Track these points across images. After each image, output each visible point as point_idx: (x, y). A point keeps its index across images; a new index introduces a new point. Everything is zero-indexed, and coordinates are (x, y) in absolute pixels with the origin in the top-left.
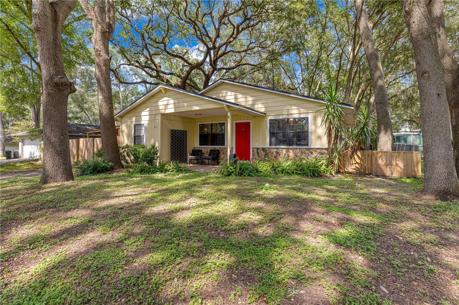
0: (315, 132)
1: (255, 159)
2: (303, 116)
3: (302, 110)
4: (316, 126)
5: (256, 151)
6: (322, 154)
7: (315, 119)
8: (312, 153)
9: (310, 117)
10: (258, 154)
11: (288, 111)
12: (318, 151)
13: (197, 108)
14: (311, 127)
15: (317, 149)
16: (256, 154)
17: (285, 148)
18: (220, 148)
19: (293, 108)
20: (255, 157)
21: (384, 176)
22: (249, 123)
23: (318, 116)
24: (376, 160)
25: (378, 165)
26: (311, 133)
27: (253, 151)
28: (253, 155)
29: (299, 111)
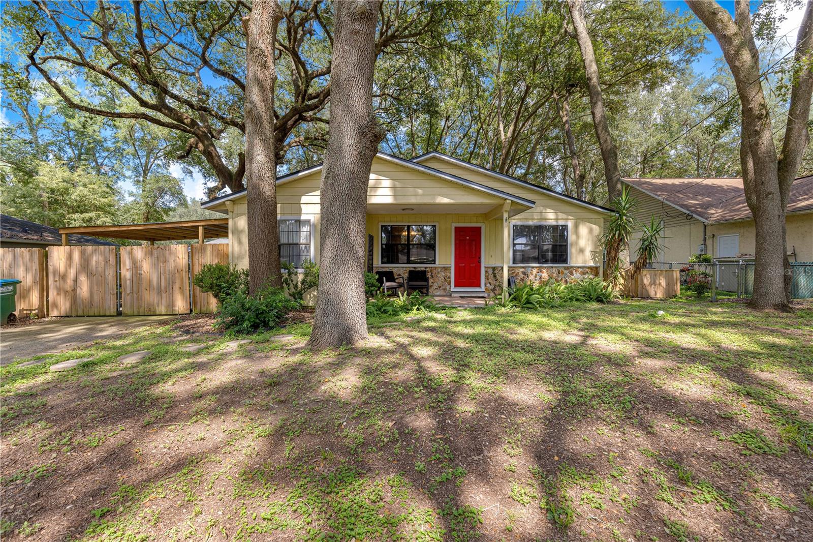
0: (577, 243)
1: (490, 283)
2: (561, 223)
3: (561, 216)
4: (578, 236)
5: (490, 271)
6: (584, 274)
7: (576, 226)
8: (572, 273)
9: (570, 224)
10: (495, 276)
11: (541, 215)
12: (580, 270)
13: (445, 200)
14: (571, 238)
15: (578, 267)
16: (491, 276)
17: (536, 267)
18: (426, 268)
19: (548, 210)
20: (490, 280)
21: (649, 297)
22: (479, 229)
23: (579, 223)
24: (642, 280)
25: (643, 285)
26: (572, 245)
27: (486, 272)
28: (487, 278)
29: (557, 215)
